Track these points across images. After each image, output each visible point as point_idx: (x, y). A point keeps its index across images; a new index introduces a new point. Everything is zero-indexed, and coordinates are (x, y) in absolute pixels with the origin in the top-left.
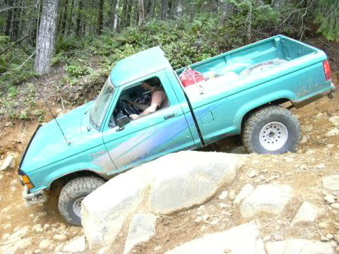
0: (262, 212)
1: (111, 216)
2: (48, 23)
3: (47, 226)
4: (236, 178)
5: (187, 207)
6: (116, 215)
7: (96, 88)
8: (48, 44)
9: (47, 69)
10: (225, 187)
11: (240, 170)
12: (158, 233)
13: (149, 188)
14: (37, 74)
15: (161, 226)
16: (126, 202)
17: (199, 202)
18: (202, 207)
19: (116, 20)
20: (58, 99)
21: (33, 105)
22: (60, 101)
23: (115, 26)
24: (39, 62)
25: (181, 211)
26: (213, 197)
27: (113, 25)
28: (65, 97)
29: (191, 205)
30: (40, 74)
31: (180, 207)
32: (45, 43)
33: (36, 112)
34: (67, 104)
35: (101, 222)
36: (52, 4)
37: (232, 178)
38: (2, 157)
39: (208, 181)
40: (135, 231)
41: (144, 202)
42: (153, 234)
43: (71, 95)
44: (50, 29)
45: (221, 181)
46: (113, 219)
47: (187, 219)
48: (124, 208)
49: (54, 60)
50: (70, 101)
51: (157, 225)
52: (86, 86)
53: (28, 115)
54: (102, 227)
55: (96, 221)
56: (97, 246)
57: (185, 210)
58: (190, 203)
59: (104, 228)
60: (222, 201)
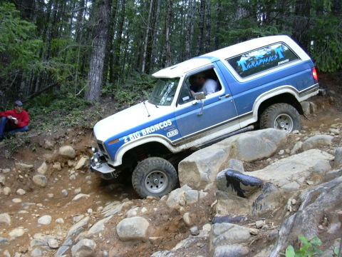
0: (318, 144)
1: (212, 163)
2: (98, 62)
4: (288, 142)
5: (260, 158)
6: (215, 162)
8: (97, 78)
9: (97, 98)
10: (281, 147)
11: (289, 138)
13: (233, 147)
14: (88, 101)
16: (218, 156)
18: (269, 159)
23: (143, 70)
24: (90, 93)
25: (256, 161)
26: (275, 153)
27: (141, 69)
30: (91, 102)
31: (255, 158)
32: (95, 77)
35: (206, 166)
36: (101, 46)
37: (285, 142)
38: (76, 159)
39: (271, 142)
41: (231, 156)
44: (99, 66)
45: (278, 143)
46: (214, 164)
49: (104, 91)
54: (207, 169)
55: (201, 166)
56: (204, 182)
57: (259, 160)
58: (261, 156)
59: (209, 170)
60: (281, 155)
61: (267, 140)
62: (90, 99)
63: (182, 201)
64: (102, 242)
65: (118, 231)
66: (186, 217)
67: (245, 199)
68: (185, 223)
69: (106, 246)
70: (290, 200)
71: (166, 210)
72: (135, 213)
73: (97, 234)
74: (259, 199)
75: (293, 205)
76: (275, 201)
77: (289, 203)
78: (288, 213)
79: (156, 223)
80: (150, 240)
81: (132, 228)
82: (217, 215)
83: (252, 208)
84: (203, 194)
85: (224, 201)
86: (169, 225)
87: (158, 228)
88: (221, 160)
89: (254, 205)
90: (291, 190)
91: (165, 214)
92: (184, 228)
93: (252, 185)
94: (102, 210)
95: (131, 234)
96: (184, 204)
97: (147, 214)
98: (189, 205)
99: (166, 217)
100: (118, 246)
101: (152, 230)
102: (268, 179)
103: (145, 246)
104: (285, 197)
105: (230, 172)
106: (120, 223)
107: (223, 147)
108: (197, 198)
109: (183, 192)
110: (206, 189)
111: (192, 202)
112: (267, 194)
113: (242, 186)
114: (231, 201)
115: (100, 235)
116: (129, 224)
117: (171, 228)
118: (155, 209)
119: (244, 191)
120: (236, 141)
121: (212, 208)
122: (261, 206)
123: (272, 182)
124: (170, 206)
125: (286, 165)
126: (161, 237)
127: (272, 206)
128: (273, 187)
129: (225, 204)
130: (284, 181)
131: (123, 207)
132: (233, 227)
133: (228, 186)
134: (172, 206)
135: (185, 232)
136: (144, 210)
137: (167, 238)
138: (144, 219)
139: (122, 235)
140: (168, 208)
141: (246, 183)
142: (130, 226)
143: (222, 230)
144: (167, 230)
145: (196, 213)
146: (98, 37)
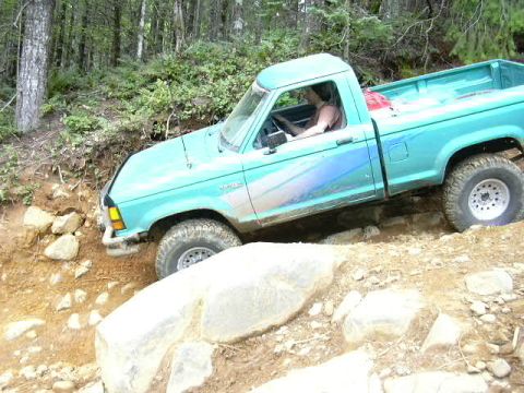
0: (377, 333)
1: (143, 349)
2: (35, 51)
3: (42, 368)
4: (335, 282)
5: (260, 329)
6: (150, 346)
7: (112, 149)
8: (35, 83)
9: (35, 123)
10: (318, 296)
11: (340, 270)
12: (216, 372)
13: (200, 303)
14: (19, 130)
15: (220, 361)
16: (166, 326)
17: (278, 321)
18: (284, 329)
19: (140, 44)
20: (54, 169)
21: (14, 178)
22: (56, 173)
23: (139, 53)
24: (23, 113)
25: (252, 336)
26: (299, 313)
27: (137, 51)
28: (65, 165)
29: (266, 327)
30: (24, 130)
31: (249, 331)
32: (31, 81)
33: (19, 190)
34: (68, 177)
35: (128, 358)
36: (40, 20)
37: (329, 282)
39: (290, 288)
40: (180, 370)
41: (193, 325)
42: (209, 372)
43: (74, 162)
44: (38, 60)
45: (311, 288)
46: (146, 354)
47: (260, 349)
48: (163, 334)
49: (46, 108)
50: (72, 171)
51: (215, 359)
52: (96, 147)
53: (6, 195)
54: (130, 365)
57: (256, 334)
59: (133, 368)
60: (314, 318)
61: (282, 285)
62: (24, 123)
88: (169, 336)
120: (207, 291)
146: (32, 2)
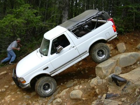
10: (138, 60)
12: (122, 72)
13: (117, 61)
15: (123, 70)
17: (132, 64)
18: (133, 66)
26: (135, 63)
31: (127, 66)
35: (106, 69)
39: (134, 58)
40: (116, 71)
42: (121, 72)
46: (109, 69)
47: (129, 69)
51: (122, 70)
54: (106, 71)
55: (104, 69)
56: (105, 76)
58: (129, 65)
59: (107, 71)
60: (138, 64)
61: (132, 58)
63: (95, 84)
64: (64, 100)
65: (70, 95)
66: (97, 91)
67: (119, 87)
68: (97, 93)
69: (66, 101)
70: (137, 89)
71: (90, 87)
72: (77, 88)
73: (63, 96)
74: (125, 87)
75: (138, 92)
76: (131, 89)
77: (136, 91)
78: (135, 96)
79: (85, 92)
80: (83, 99)
81: (75, 95)
82: (108, 92)
83: (122, 91)
84: (104, 81)
85: (111, 87)
86: (90, 93)
87: (86, 95)
88: (112, 66)
89: (122, 90)
90: (138, 85)
91: (89, 89)
92: (96, 95)
93: (122, 82)
94: (66, 84)
95: (75, 97)
96: (96, 85)
97: (82, 89)
98: (98, 86)
99: (89, 90)
100: (70, 101)
101: (84, 95)
102: (129, 79)
103: (81, 102)
104: (135, 88)
105: (114, 76)
106: (71, 92)
107: (114, 61)
108: (102, 83)
109: (97, 80)
110: (106, 79)
111: (100, 85)
112: (128, 86)
113: (118, 82)
114: (114, 87)
115: (64, 97)
116: (75, 93)
117: (91, 95)
118: (85, 87)
119: (119, 84)
120: (119, 58)
121: (108, 87)
122: (125, 91)
123: (130, 81)
124: (91, 86)
125: (138, 72)
126: (87, 99)
127: (129, 91)
128: (130, 83)
129: (111, 88)
130: (135, 80)
131: (74, 84)
132: (112, 101)
133: (113, 81)
134: (92, 86)
135: (97, 97)
136: (81, 87)
137: (89, 99)
138: (80, 91)
139: (72, 97)
140: (90, 86)
141: (120, 81)
142: (75, 94)
143: (107, 103)
144: (89, 95)
145: (101, 89)
146: (65, 10)
